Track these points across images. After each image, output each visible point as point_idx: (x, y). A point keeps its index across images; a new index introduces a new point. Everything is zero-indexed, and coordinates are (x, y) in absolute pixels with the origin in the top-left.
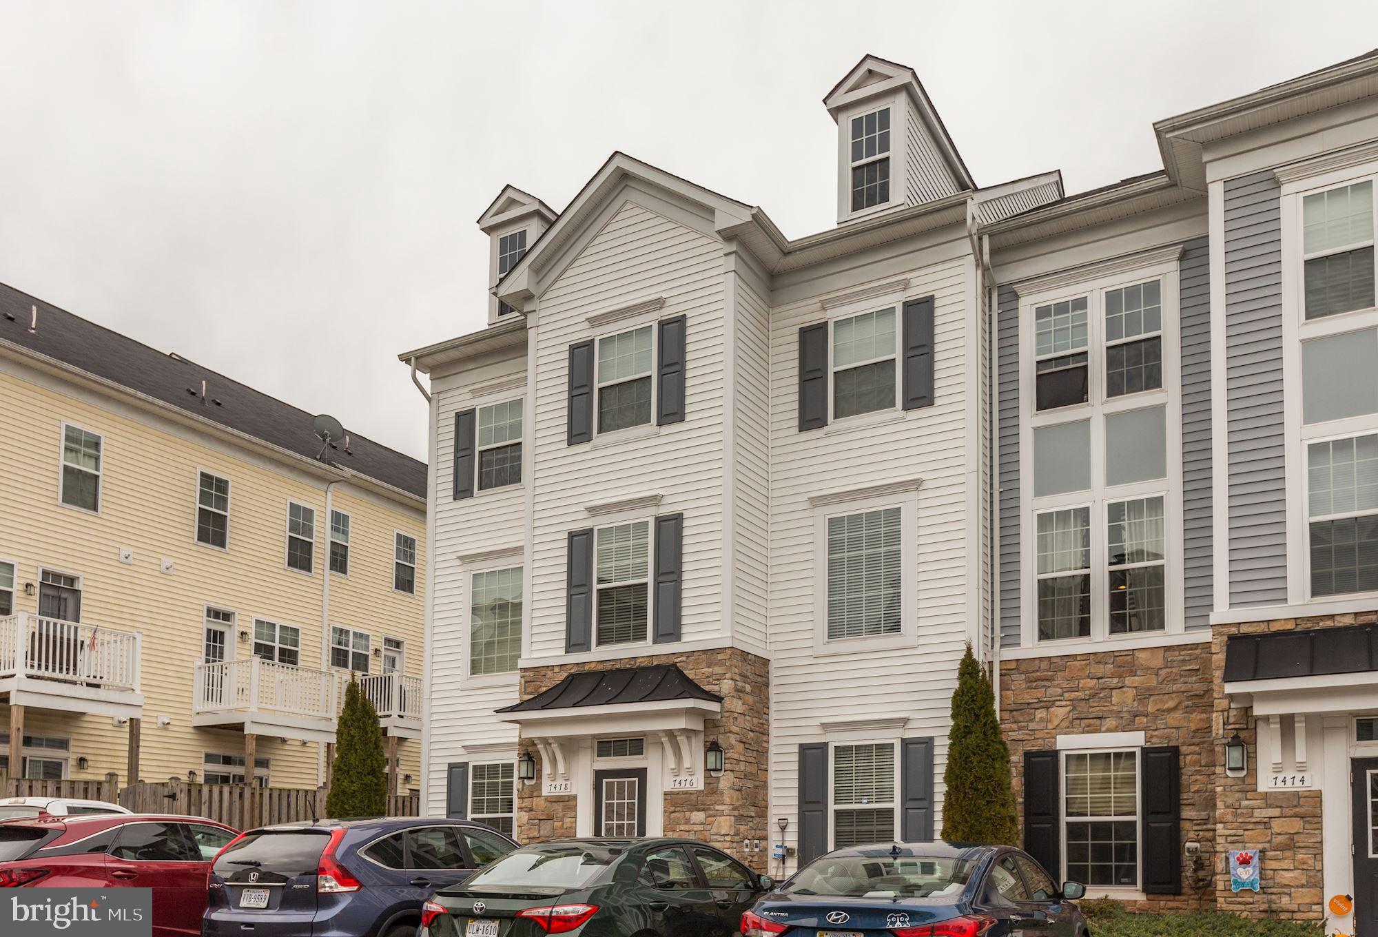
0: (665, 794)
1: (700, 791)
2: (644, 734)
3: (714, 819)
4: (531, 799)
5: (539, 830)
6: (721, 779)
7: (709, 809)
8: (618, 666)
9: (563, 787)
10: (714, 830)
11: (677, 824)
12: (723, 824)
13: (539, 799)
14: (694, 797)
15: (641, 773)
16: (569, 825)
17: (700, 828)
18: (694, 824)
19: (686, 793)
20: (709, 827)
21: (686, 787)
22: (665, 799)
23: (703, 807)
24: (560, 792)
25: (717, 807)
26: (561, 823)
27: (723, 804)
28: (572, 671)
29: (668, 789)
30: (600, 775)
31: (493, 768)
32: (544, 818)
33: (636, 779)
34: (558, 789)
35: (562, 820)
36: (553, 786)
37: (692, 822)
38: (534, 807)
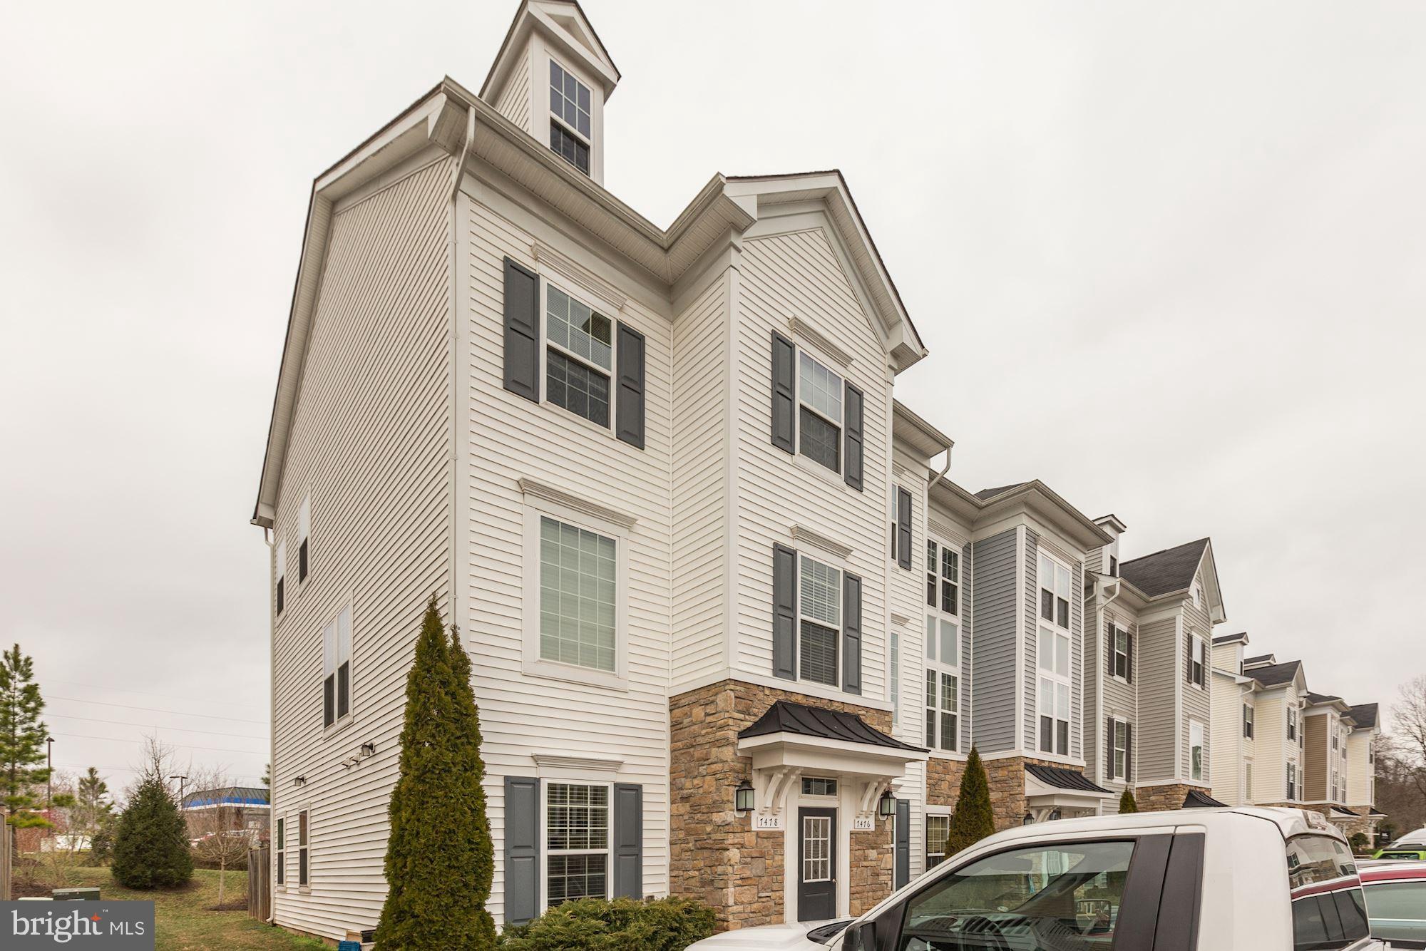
0: (851, 834)
1: (873, 832)
2: (839, 775)
3: (882, 856)
4: (743, 834)
5: (751, 870)
6: (886, 822)
7: (879, 848)
8: (818, 704)
9: (773, 821)
11: (860, 861)
12: (888, 860)
13: (749, 834)
14: (870, 837)
15: (832, 813)
16: (779, 863)
17: (874, 864)
18: (871, 860)
19: (863, 833)
21: (864, 828)
22: (851, 838)
23: (876, 846)
24: (770, 827)
25: (884, 846)
26: (771, 861)
27: (887, 843)
28: (780, 698)
29: (854, 829)
30: (803, 811)
31: (580, 792)
32: (758, 855)
33: (829, 818)
34: (768, 825)
35: (773, 858)
36: (764, 821)
37: (869, 859)
38: (747, 843)
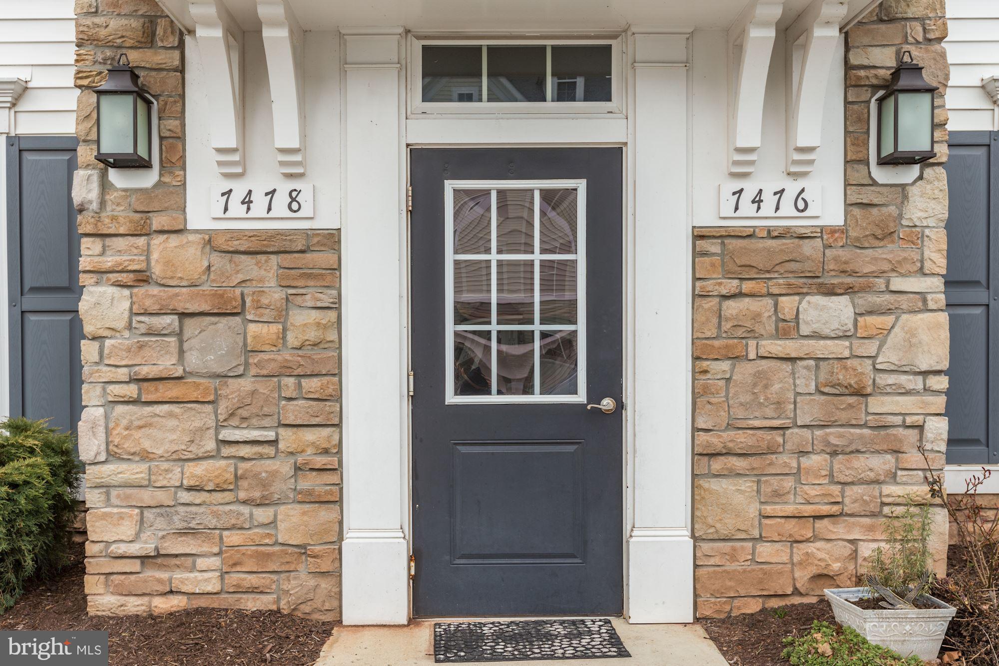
0: (696, 238)
1: (833, 230)
3: (890, 319)
4: (142, 241)
5: (181, 352)
6: (913, 189)
7: (867, 289)
9: (285, 198)
10: (889, 357)
11: (752, 334)
12: (924, 336)
13: (176, 239)
14: (810, 248)
16: (312, 335)
17: (841, 348)
18: (816, 336)
19: (783, 234)
20: (871, 348)
21: (781, 216)
22: (696, 254)
23: (849, 280)
24: (266, 217)
25: (898, 283)
26: (275, 328)
27: (922, 272)
29: (708, 219)
32: (205, 307)
35: (281, 316)
36: (237, 196)
37: (805, 330)
38: (157, 270)
